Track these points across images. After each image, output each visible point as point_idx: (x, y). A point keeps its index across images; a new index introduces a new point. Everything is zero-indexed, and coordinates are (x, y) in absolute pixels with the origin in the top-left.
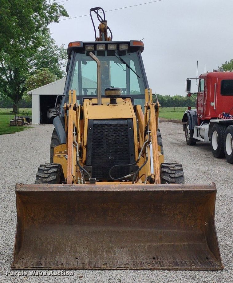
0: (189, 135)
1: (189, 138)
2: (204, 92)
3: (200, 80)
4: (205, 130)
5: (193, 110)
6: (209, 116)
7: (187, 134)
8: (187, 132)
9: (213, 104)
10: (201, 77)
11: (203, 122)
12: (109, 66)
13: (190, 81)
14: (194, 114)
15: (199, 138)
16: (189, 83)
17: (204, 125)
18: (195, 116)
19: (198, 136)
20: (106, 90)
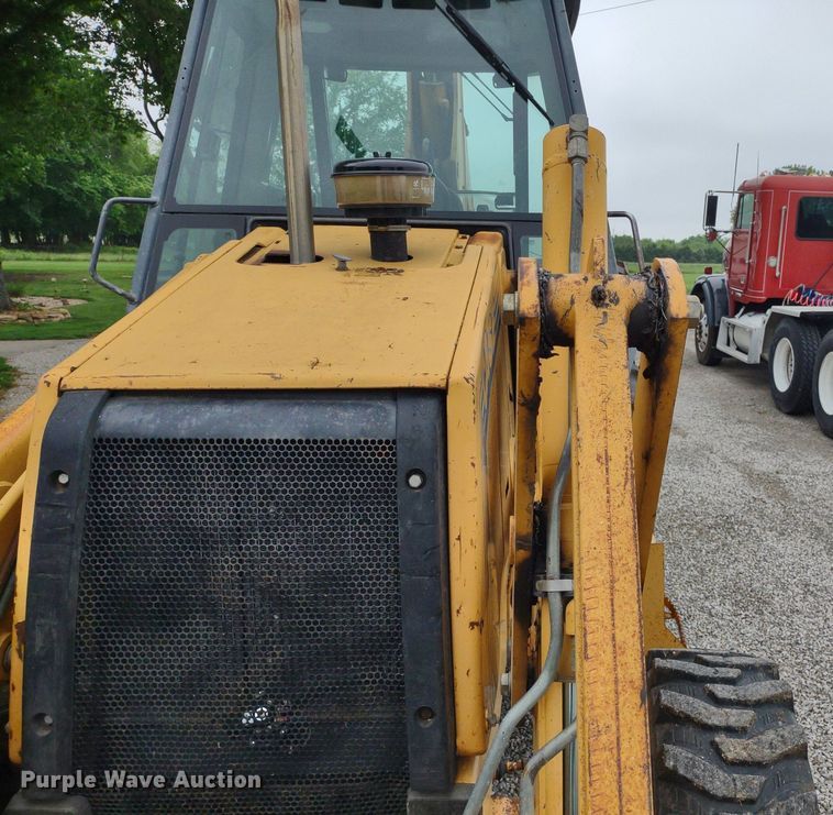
0: (705, 339)
1: (704, 347)
2: (753, 228)
3: (741, 196)
4: (751, 332)
5: (719, 277)
6: (761, 295)
7: (701, 336)
8: (700, 333)
9: (773, 262)
10: (744, 190)
11: (742, 310)
12: (451, 104)
13: (716, 197)
14: (720, 287)
15: (732, 351)
16: (712, 203)
17: (745, 316)
18: (722, 291)
19: (728, 344)
20: (342, 170)
